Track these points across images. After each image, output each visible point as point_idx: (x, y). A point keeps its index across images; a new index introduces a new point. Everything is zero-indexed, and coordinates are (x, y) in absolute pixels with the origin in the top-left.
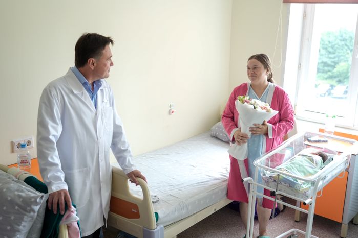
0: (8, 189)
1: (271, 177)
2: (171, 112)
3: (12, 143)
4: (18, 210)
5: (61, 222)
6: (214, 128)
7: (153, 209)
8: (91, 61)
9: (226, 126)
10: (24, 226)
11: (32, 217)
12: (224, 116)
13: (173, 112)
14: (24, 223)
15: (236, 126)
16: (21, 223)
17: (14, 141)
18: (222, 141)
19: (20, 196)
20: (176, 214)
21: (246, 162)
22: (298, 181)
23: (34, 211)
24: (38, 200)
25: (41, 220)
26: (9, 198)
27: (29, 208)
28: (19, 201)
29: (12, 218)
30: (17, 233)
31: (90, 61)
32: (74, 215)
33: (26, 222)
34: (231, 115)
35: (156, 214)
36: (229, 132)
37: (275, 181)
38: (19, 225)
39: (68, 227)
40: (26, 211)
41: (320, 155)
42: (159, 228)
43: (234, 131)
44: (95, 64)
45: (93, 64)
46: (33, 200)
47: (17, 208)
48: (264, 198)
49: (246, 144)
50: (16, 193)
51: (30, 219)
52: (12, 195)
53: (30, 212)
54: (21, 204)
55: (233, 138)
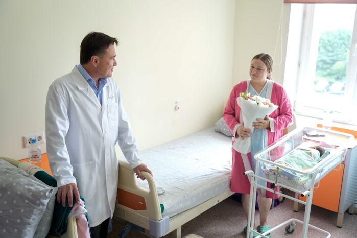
0: (18, 183)
1: (271, 170)
2: (176, 108)
3: (24, 139)
4: (28, 204)
5: (70, 215)
6: (217, 123)
7: (159, 201)
8: (95, 59)
9: (228, 122)
10: (34, 219)
11: (41, 210)
12: (226, 113)
13: (178, 108)
14: (33, 216)
15: (238, 121)
16: (31, 216)
17: (26, 136)
18: (225, 135)
19: (29, 190)
20: (181, 205)
21: (250, 156)
22: (297, 173)
23: (43, 205)
24: (47, 194)
25: (51, 212)
26: (19, 192)
27: (38, 202)
28: (29, 195)
29: (22, 211)
30: (27, 226)
31: (93, 58)
32: (83, 207)
33: (35, 215)
34: (233, 112)
35: (162, 206)
36: (232, 127)
37: (274, 174)
38: (29, 219)
39: (77, 220)
40: (36, 204)
41: (318, 149)
42: (164, 219)
43: (237, 126)
44: (98, 62)
45: (96, 62)
46: (42, 193)
47: (27, 201)
49: (249, 139)
50: (26, 187)
51: (39, 212)
52: (21, 189)
53: (39, 205)
54: (30, 197)
55: (236, 133)
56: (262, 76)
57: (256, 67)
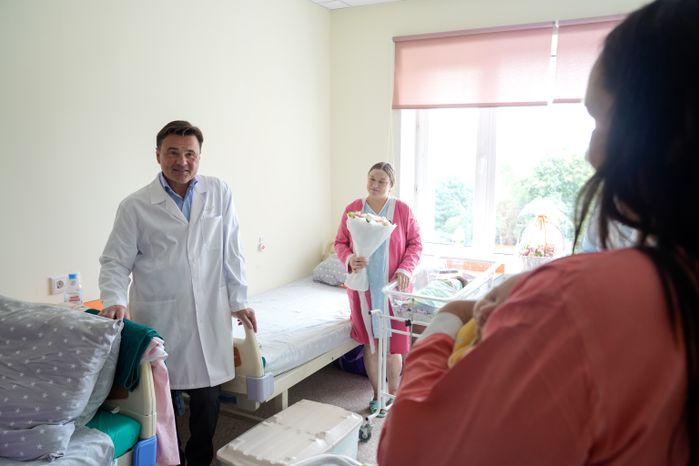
0: (69, 317)
1: (404, 305)
2: (261, 248)
3: (50, 280)
4: (85, 341)
5: (141, 361)
6: (316, 268)
7: (261, 353)
9: (340, 252)
10: (94, 363)
11: (105, 350)
12: (337, 242)
13: (263, 247)
14: (94, 360)
15: (351, 251)
16: (90, 358)
17: (53, 278)
18: (328, 284)
19: (87, 324)
20: (287, 360)
21: (368, 294)
22: (435, 302)
23: (108, 343)
24: (114, 326)
25: (114, 359)
26: (71, 327)
27: (101, 338)
28: (87, 330)
29: (78, 352)
30: (86, 373)
32: (161, 349)
33: (97, 357)
34: (346, 240)
35: (263, 358)
36: (344, 260)
37: (409, 310)
38: (88, 362)
39: (153, 368)
40: (97, 342)
41: (459, 279)
42: (267, 375)
43: (349, 258)
46: (107, 326)
47: (84, 338)
48: (393, 334)
49: (364, 269)
50: (81, 320)
51: (103, 353)
52: (75, 323)
53: (102, 344)
54: (89, 332)
55: (349, 267)
56: (384, 192)
57: (377, 179)
